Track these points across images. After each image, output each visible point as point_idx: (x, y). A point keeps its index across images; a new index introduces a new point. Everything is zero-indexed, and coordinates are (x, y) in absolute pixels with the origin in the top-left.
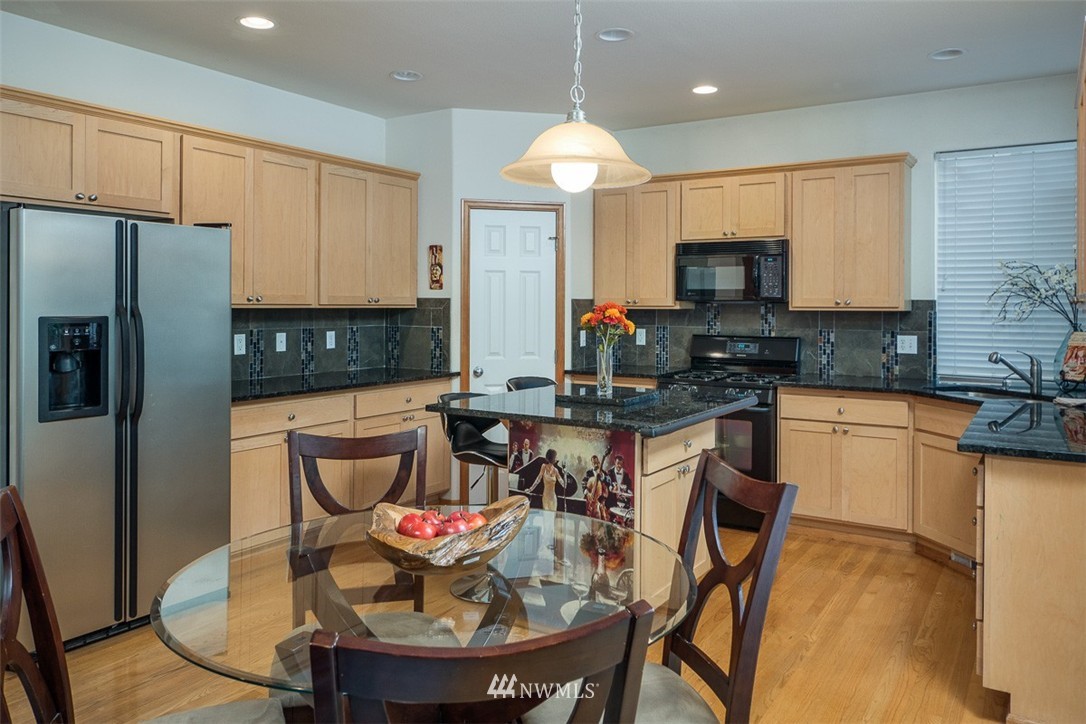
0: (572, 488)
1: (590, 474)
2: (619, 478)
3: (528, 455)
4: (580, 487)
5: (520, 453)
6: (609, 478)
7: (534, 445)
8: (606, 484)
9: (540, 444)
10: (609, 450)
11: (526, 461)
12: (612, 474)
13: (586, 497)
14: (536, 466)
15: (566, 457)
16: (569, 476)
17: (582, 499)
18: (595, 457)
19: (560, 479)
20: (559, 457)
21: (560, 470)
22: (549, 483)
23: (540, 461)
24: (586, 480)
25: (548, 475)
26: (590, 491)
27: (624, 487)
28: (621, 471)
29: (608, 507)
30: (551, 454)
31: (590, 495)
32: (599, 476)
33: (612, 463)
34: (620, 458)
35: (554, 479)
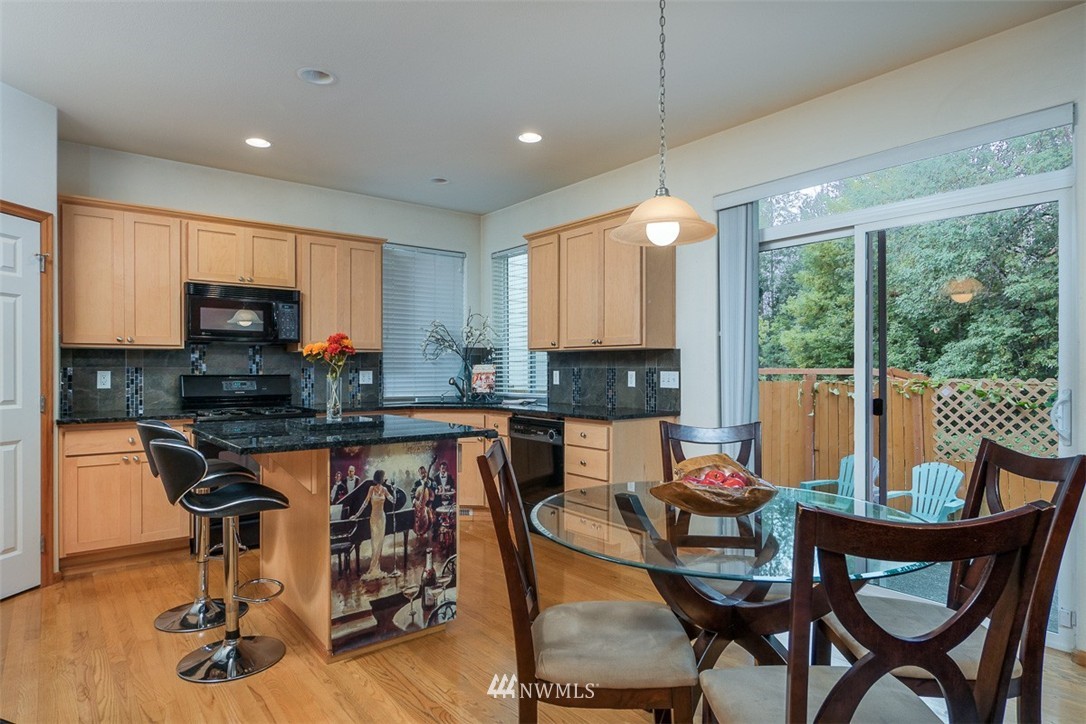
0: (401, 500)
1: (418, 484)
2: (444, 481)
3: (353, 482)
4: (409, 498)
5: (344, 481)
6: (435, 483)
7: (360, 471)
8: (432, 489)
9: (367, 467)
10: (435, 459)
11: (351, 487)
12: (438, 480)
13: (414, 506)
14: (363, 491)
15: (394, 474)
16: (399, 491)
17: (411, 509)
18: (422, 468)
19: (390, 497)
20: (388, 477)
21: (389, 488)
22: (378, 503)
23: (369, 484)
24: (414, 490)
25: (377, 496)
26: (418, 499)
27: (448, 487)
28: (446, 474)
29: (434, 508)
30: (379, 475)
31: (418, 502)
32: (426, 484)
33: (437, 470)
34: (444, 464)
35: (383, 497)
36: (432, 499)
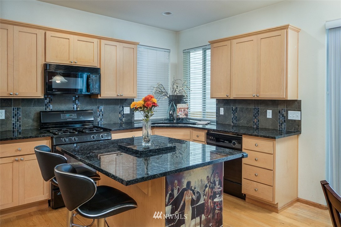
0: (199, 199)
1: (206, 186)
2: (217, 183)
3: (177, 190)
4: (202, 196)
5: (173, 191)
6: (213, 185)
7: (180, 183)
8: (212, 188)
9: (183, 180)
10: (213, 171)
11: (176, 194)
12: (214, 183)
13: (204, 200)
14: (181, 195)
15: (195, 182)
16: (198, 192)
17: (203, 202)
18: (208, 177)
19: (194, 196)
20: (192, 184)
21: (193, 191)
22: (188, 201)
23: (185, 190)
24: (204, 190)
25: (188, 197)
26: (206, 196)
27: (219, 186)
28: (218, 179)
29: (213, 200)
30: (189, 183)
31: (206, 198)
32: (210, 186)
33: (214, 177)
34: (217, 173)
35: (191, 197)
36: (212, 194)
